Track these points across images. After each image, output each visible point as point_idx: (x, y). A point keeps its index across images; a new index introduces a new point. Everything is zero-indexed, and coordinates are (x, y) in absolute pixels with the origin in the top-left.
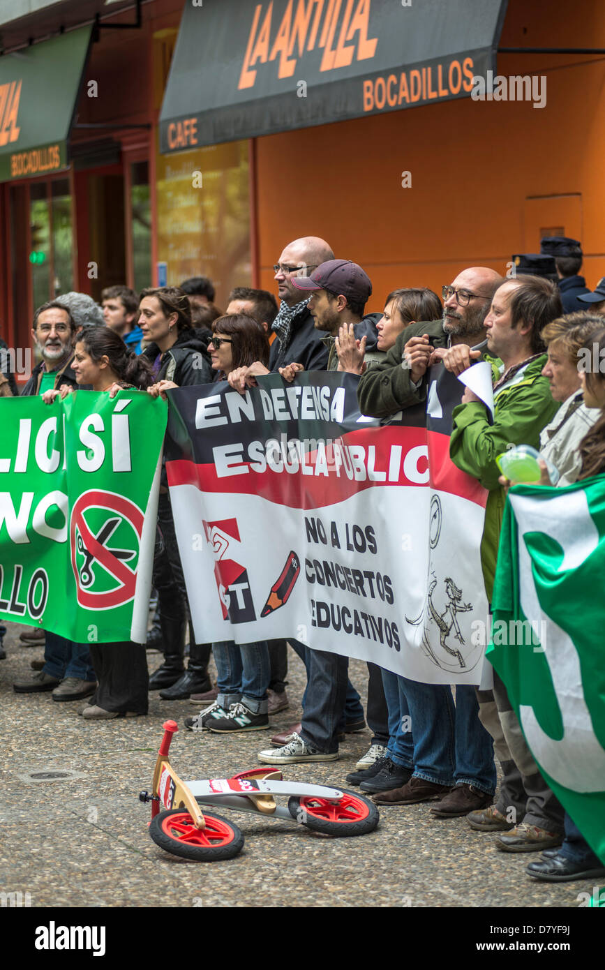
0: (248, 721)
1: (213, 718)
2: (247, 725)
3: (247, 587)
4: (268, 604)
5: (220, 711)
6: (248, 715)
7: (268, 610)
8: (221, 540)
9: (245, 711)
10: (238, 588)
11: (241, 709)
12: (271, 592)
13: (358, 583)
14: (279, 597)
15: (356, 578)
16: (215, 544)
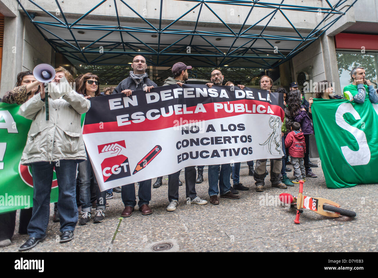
3: (128, 164)
4: (136, 169)
8: (118, 148)
10: (124, 165)
12: (137, 165)
13: (227, 140)
14: (141, 166)
15: (226, 139)
16: (115, 150)
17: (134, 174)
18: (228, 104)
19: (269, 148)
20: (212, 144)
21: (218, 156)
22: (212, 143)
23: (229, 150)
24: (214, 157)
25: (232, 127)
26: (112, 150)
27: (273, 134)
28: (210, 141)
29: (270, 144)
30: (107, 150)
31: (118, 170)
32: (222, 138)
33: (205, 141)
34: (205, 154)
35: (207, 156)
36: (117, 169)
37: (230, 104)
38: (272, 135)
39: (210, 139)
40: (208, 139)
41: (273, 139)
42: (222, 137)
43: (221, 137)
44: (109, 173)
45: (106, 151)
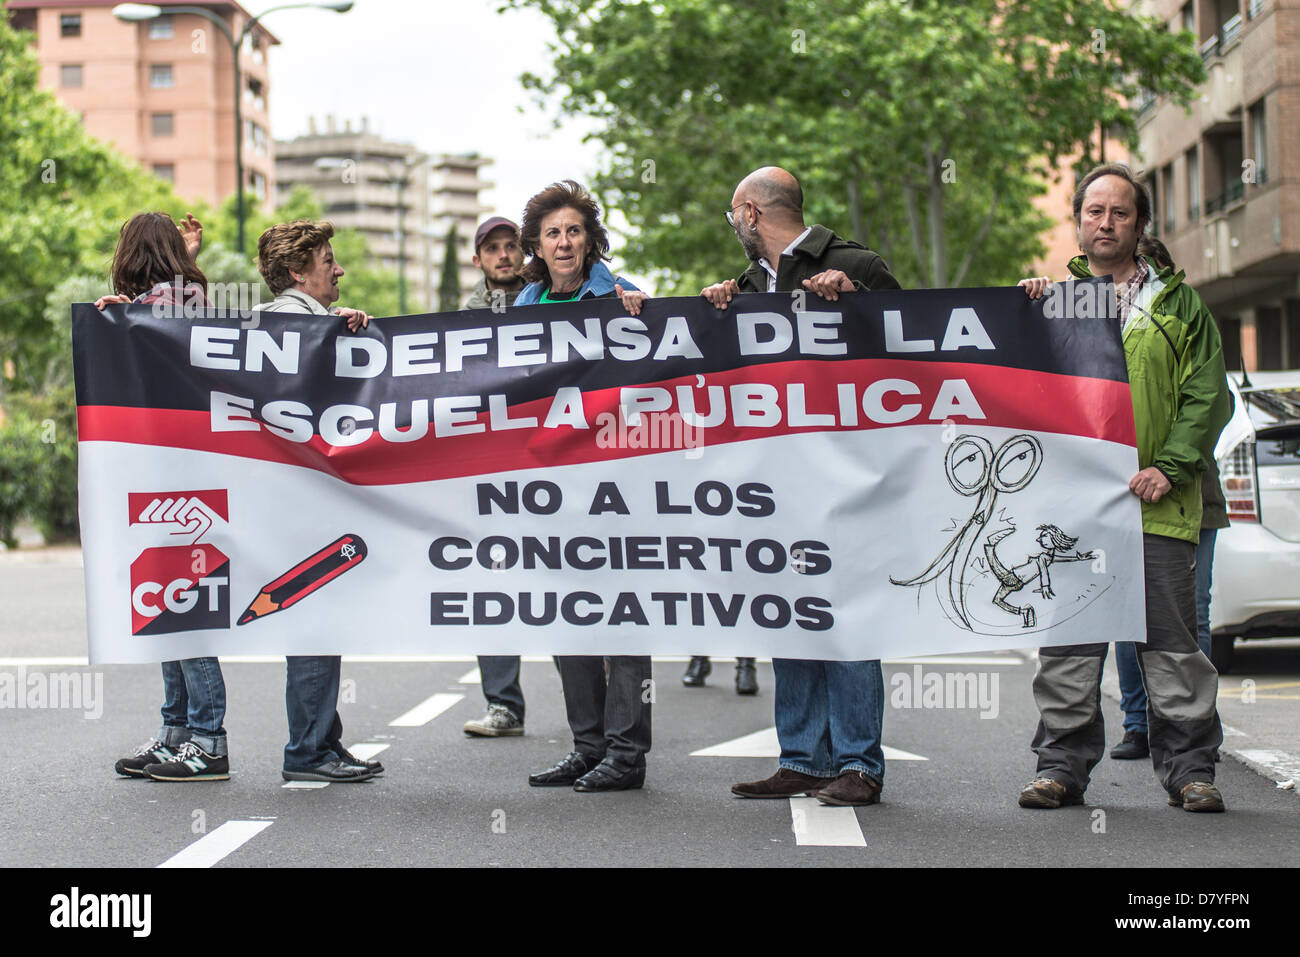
0: (203, 766)
1: (156, 761)
2: (201, 772)
3: (226, 584)
4: (251, 609)
5: (164, 750)
6: (202, 758)
7: (249, 615)
8: (201, 517)
9: (198, 752)
10: (213, 584)
11: (193, 749)
12: (261, 592)
13: (685, 553)
14: (273, 600)
15: (682, 547)
16: (188, 521)
17: (241, 622)
18: (700, 385)
19: (957, 597)
20: (613, 567)
21: (640, 618)
22: (617, 564)
23: (689, 597)
24: (622, 623)
25: (711, 497)
26: (177, 520)
27: (975, 527)
28: (605, 553)
29: (956, 577)
30: (157, 517)
31: (186, 600)
32: (659, 543)
33: (585, 553)
34: (582, 608)
35: (594, 618)
36: (183, 595)
37: (709, 387)
38: (965, 529)
39: (607, 544)
40: (595, 544)
41: (978, 551)
42: (659, 539)
43: (657, 541)
44: (155, 606)
45: (154, 518)
